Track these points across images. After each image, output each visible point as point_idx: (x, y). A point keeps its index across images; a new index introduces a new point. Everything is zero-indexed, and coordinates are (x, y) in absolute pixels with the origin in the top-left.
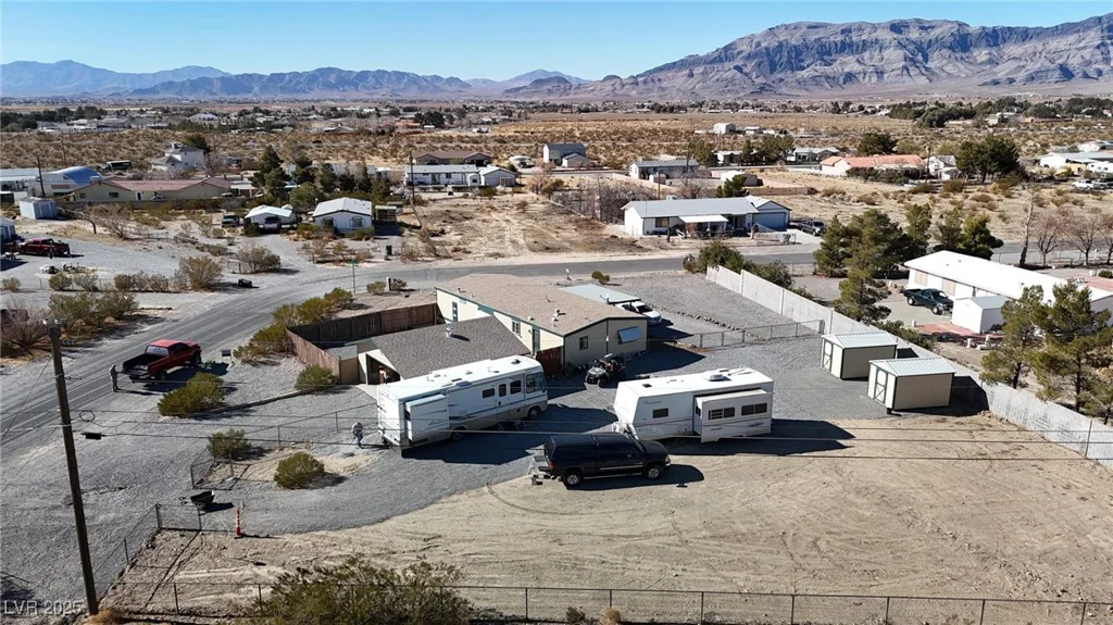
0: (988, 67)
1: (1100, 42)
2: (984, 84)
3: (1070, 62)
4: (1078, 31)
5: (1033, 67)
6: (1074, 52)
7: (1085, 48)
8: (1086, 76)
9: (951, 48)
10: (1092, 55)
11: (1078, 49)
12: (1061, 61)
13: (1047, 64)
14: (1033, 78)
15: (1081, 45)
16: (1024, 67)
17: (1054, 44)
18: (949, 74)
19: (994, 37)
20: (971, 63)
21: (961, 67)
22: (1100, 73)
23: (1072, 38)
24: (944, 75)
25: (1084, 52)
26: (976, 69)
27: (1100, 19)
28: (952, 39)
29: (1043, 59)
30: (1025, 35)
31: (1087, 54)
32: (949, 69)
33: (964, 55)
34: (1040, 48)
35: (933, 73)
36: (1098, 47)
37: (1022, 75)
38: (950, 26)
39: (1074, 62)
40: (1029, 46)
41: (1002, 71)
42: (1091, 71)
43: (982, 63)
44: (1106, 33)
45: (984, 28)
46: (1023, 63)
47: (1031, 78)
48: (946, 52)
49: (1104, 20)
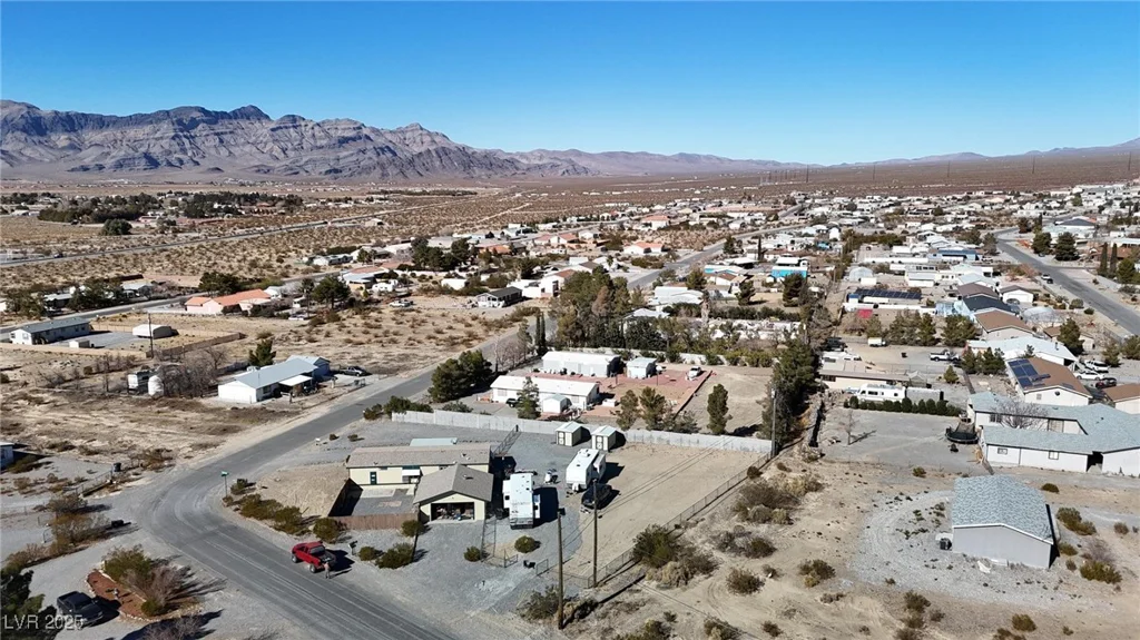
0: (71, 152)
1: (173, 134)
2: (73, 170)
3: (152, 150)
4: (151, 122)
5: (119, 154)
6: (154, 141)
7: (162, 138)
8: (170, 164)
9: (24, 130)
10: (170, 145)
11: (157, 139)
12: (143, 150)
13: (131, 151)
14: (122, 166)
15: (158, 135)
16: (108, 154)
17: (132, 133)
18: (30, 158)
19: (71, 123)
20: (52, 148)
21: (43, 151)
22: (181, 162)
23: (148, 129)
24: (24, 159)
25: (163, 142)
26: (57, 153)
27: (168, 112)
28: (23, 121)
29: (125, 147)
30: (101, 122)
31: (165, 143)
32: (28, 152)
33: (42, 139)
34: (119, 136)
35: (12, 157)
36: (173, 138)
37: (109, 162)
38: (17, 107)
39: (156, 151)
40: (109, 133)
41: (89, 156)
42: (173, 158)
43: (63, 148)
44: (176, 126)
45: (56, 113)
46: (106, 150)
47: (119, 165)
48: (23, 136)
49: (172, 114)
